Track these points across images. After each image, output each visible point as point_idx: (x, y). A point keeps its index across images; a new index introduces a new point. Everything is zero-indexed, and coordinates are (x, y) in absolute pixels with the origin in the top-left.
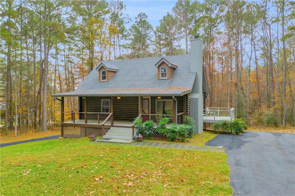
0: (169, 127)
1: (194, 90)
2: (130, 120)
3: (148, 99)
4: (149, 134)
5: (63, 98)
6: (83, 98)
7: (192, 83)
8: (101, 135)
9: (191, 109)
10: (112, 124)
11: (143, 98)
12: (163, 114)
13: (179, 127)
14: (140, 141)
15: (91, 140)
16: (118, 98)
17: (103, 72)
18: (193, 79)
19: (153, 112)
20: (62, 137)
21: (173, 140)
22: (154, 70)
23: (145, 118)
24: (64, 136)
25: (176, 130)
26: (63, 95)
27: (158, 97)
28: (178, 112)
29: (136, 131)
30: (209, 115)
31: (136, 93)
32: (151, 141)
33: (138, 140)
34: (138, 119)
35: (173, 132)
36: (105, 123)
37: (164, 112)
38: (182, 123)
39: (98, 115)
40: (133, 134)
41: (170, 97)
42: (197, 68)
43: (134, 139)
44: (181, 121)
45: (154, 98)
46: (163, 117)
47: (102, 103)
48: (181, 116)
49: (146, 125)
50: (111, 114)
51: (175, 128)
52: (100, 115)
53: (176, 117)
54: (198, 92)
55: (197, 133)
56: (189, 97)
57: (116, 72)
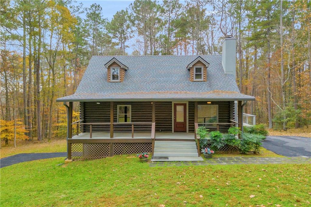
2: (160, 131)
5: (71, 103)
6: (97, 103)
10: (155, 136)
19: (192, 119)
20: (70, 158)
24: (73, 157)
26: (71, 100)
27: (208, 102)
39: (131, 126)
45: (192, 103)
47: (118, 110)
50: (154, 124)
52: (134, 126)
57: (126, 70)
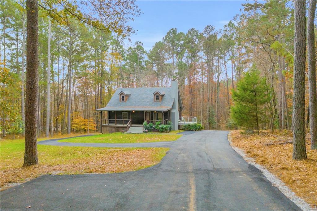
0: (160, 126)
1: (173, 107)
2: (141, 123)
3: (149, 112)
4: (151, 129)
6: (112, 111)
7: (172, 104)
8: (126, 131)
9: (171, 118)
10: (131, 125)
11: (147, 112)
12: (157, 120)
13: (165, 126)
14: (147, 133)
15: (122, 133)
16: (133, 112)
17: (122, 96)
18: (173, 102)
19: (152, 119)
21: (162, 132)
22: (152, 96)
23: (148, 122)
25: (163, 127)
26: (102, 110)
27: (155, 111)
28: (165, 119)
29: (144, 128)
30: (183, 121)
31: (142, 110)
32: (151, 133)
33: (146, 132)
34: (145, 122)
35: (162, 128)
36: (128, 125)
37: (157, 119)
38: (166, 124)
40: (143, 130)
41: (161, 112)
42: (175, 96)
43: (144, 132)
44: (166, 123)
45: (152, 112)
46: (157, 121)
47: (123, 114)
48: (166, 121)
49: (150, 125)
50: (130, 120)
51: (163, 126)
52: (124, 121)
53: (164, 121)
54: (175, 109)
55: (174, 130)
56: (171, 111)
57: (129, 96)
